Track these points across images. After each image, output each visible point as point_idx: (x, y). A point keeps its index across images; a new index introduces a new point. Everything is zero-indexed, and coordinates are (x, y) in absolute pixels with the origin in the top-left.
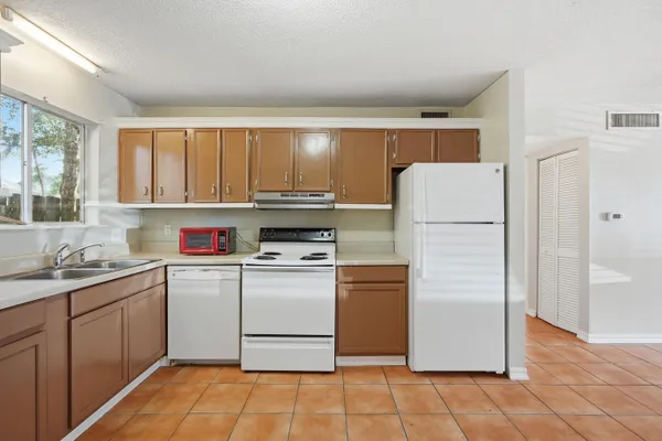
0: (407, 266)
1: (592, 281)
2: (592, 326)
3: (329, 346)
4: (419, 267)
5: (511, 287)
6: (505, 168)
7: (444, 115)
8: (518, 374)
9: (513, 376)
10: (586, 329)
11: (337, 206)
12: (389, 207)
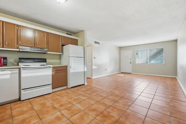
0: (67, 66)
1: (93, 68)
2: (93, 76)
3: (51, 87)
4: (71, 66)
5: (85, 69)
6: (84, 48)
7: (71, 35)
8: (86, 84)
9: (85, 84)
10: (92, 76)
11: (48, 52)
12: (61, 54)
